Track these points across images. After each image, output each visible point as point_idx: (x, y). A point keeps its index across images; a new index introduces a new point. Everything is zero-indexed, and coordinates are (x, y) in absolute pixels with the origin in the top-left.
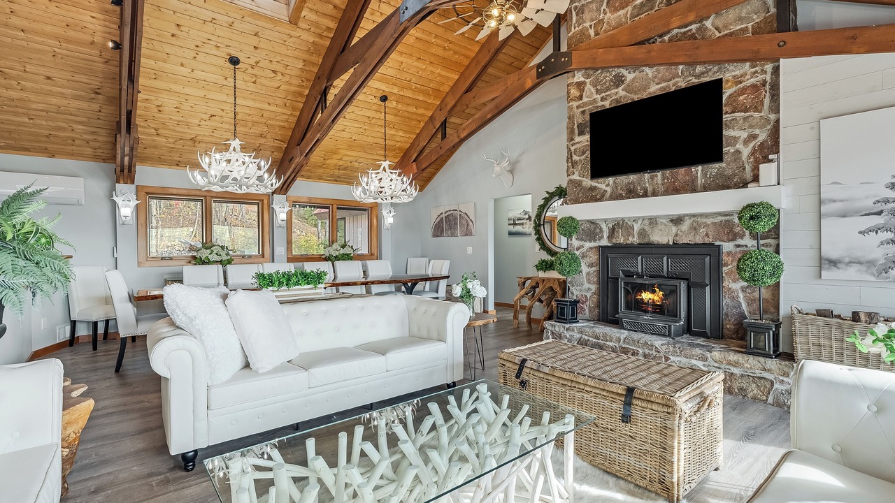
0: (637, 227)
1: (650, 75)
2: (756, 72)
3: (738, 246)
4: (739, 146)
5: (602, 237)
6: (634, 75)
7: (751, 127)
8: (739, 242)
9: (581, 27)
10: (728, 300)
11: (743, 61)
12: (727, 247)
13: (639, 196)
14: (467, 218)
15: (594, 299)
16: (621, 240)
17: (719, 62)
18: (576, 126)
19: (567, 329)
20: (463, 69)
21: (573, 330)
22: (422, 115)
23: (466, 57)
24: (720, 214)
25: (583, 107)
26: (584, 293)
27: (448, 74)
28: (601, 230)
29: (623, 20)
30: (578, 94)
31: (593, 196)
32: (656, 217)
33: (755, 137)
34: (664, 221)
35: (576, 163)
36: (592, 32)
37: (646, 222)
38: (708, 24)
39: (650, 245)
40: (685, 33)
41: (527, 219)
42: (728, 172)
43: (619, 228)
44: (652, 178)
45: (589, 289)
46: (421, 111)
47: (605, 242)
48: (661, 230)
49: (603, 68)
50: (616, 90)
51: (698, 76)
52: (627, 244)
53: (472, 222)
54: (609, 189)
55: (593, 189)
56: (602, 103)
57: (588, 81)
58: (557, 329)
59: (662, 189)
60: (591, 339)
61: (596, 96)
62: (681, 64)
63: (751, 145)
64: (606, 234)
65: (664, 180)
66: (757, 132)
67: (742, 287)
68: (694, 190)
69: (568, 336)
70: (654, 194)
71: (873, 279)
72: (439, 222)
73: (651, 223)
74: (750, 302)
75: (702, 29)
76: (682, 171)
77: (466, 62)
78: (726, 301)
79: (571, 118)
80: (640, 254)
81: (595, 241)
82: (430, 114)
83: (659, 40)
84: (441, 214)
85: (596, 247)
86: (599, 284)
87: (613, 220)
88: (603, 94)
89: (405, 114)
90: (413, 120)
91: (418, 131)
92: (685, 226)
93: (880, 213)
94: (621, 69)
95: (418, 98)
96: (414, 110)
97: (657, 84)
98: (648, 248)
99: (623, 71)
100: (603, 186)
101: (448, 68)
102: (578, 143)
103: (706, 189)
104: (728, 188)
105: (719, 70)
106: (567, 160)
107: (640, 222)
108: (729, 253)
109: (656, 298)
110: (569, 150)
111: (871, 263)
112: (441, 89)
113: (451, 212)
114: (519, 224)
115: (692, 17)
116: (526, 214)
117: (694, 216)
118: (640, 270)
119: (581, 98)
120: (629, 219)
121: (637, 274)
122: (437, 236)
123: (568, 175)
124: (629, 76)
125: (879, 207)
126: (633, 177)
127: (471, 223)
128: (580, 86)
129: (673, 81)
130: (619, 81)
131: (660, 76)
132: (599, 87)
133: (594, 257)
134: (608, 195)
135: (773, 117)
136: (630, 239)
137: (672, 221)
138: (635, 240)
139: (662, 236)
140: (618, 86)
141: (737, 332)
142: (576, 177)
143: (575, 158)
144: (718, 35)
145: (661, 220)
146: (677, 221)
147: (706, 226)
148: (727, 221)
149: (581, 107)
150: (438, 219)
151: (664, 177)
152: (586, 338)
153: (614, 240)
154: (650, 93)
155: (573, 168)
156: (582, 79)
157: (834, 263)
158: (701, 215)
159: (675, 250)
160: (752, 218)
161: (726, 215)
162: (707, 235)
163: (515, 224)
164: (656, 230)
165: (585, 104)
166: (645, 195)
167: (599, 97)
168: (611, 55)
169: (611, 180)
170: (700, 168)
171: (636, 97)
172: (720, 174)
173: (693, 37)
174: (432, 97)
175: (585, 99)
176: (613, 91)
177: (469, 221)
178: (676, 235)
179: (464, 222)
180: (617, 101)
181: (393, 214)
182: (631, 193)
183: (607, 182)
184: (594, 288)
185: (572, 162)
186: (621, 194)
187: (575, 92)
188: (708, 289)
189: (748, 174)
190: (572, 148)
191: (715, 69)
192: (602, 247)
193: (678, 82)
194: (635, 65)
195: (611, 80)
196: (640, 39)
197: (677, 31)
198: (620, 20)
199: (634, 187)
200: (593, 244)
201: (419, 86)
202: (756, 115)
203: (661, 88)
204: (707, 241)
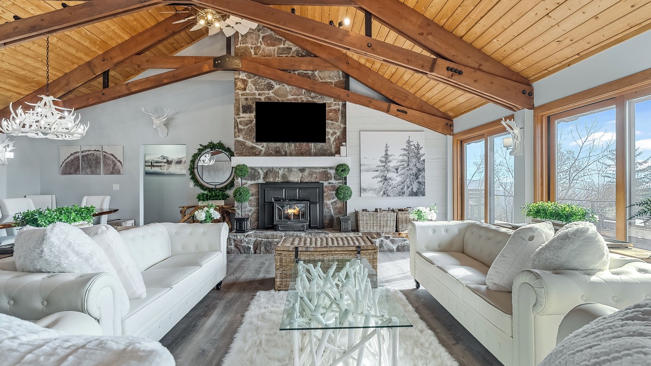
0: (281, 172)
1: (288, 89)
2: (336, 104)
3: (330, 183)
4: (330, 136)
5: (260, 178)
6: (279, 86)
7: (334, 128)
8: (330, 181)
9: (244, 45)
10: (326, 209)
11: (331, 97)
12: (326, 183)
13: (282, 155)
14: (114, 159)
15: (254, 216)
16: (272, 180)
17: (321, 94)
18: (241, 106)
19: (246, 236)
20: (135, 34)
21: (251, 236)
22: (80, 59)
23: (143, 26)
24: (322, 168)
25: (246, 96)
26: (247, 213)
27: (121, 34)
28: (259, 173)
29: (273, 52)
30: (243, 87)
31: (253, 152)
32: (291, 167)
33: (336, 133)
34: (296, 170)
35: (241, 130)
36: (253, 52)
37: (286, 170)
38: (316, 73)
39: (288, 182)
40: (306, 74)
41: (165, 163)
42: (326, 148)
43: (270, 172)
44: (290, 146)
45: (250, 210)
46: (80, 55)
47: (261, 181)
48: (294, 175)
49: (260, 76)
50: (268, 92)
51: (312, 98)
52: (275, 182)
53: (121, 163)
54: (263, 149)
55: (253, 148)
56: (259, 97)
57: (250, 80)
58: (239, 237)
59: (294, 152)
60: (263, 239)
61: (255, 92)
62: (304, 89)
63: (334, 137)
64: (262, 176)
65: (295, 148)
66: (336, 131)
67: (331, 203)
68: (310, 155)
69: (247, 241)
70: (291, 155)
71: (376, 196)
72: (72, 160)
73: (288, 171)
74: (335, 209)
75: (313, 74)
76: (305, 144)
77: (140, 30)
78: (325, 210)
79: (237, 100)
80: (283, 188)
81: (255, 180)
82: (88, 59)
83: (292, 72)
84: (76, 153)
85: (255, 184)
86: (258, 206)
87: (266, 168)
88: (260, 92)
89: (63, 53)
90: (67, 60)
91: (67, 71)
92: (306, 173)
93: (377, 171)
94: (272, 81)
95: (83, 42)
96: (74, 51)
97: (292, 95)
98: (287, 184)
99: (273, 82)
100: (260, 147)
101: (123, 29)
102: (243, 117)
103: (316, 155)
104: (325, 155)
105: (321, 98)
106: (235, 127)
107: (282, 170)
108: (326, 187)
109: (296, 212)
110: (236, 121)
111: (375, 190)
112: (109, 43)
113: (92, 152)
114: (157, 166)
115: (311, 68)
116: (164, 158)
117: (310, 168)
118: (284, 197)
119: (245, 89)
120: (276, 168)
121: (283, 199)
122: (70, 174)
123: (235, 137)
124: (277, 87)
125: (378, 168)
126: (278, 144)
127: (118, 164)
128: (244, 81)
129: (300, 96)
130: (270, 87)
131: (293, 91)
132: (257, 87)
133: (253, 190)
134: (263, 153)
135: (342, 126)
136: (277, 179)
137: (299, 170)
138: (279, 180)
139: (294, 178)
140: (269, 90)
141: (329, 224)
142: (241, 139)
143: (240, 126)
144: (321, 81)
145: (294, 169)
146: (302, 170)
147: (316, 173)
148: (325, 171)
149: (244, 95)
150: (72, 157)
151: (295, 147)
152: (260, 239)
153: (267, 180)
154: (288, 100)
155: (239, 133)
156: (245, 78)
157: (365, 190)
158: (314, 168)
159: (302, 185)
160: (342, 171)
161: (324, 168)
162: (316, 178)
163: (152, 166)
164: (291, 175)
165: (248, 94)
166: (286, 155)
167: (257, 93)
168: (269, 71)
169: (265, 144)
170: (313, 144)
171: (280, 100)
172: (322, 149)
173: (309, 77)
174: (97, 47)
175: (247, 91)
176: (267, 92)
177: (116, 161)
178: (302, 177)
179: (110, 162)
180: (269, 98)
181: (11, 148)
182: (278, 153)
183: (262, 145)
184: (253, 209)
185: (238, 129)
186: (272, 153)
187: (240, 84)
188: (318, 204)
189: (333, 150)
190: (238, 120)
191: (320, 97)
192: (259, 184)
193: (302, 98)
194: (281, 81)
195: (265, 85)
196: (285, 68)
197: (302, 71)
198: (271, 52)
199: (279, 149)
200: (253, 182)
201: (89, 34)
202: (336, 123)
203: (294, 98)
204: (316, 180)
